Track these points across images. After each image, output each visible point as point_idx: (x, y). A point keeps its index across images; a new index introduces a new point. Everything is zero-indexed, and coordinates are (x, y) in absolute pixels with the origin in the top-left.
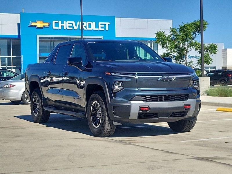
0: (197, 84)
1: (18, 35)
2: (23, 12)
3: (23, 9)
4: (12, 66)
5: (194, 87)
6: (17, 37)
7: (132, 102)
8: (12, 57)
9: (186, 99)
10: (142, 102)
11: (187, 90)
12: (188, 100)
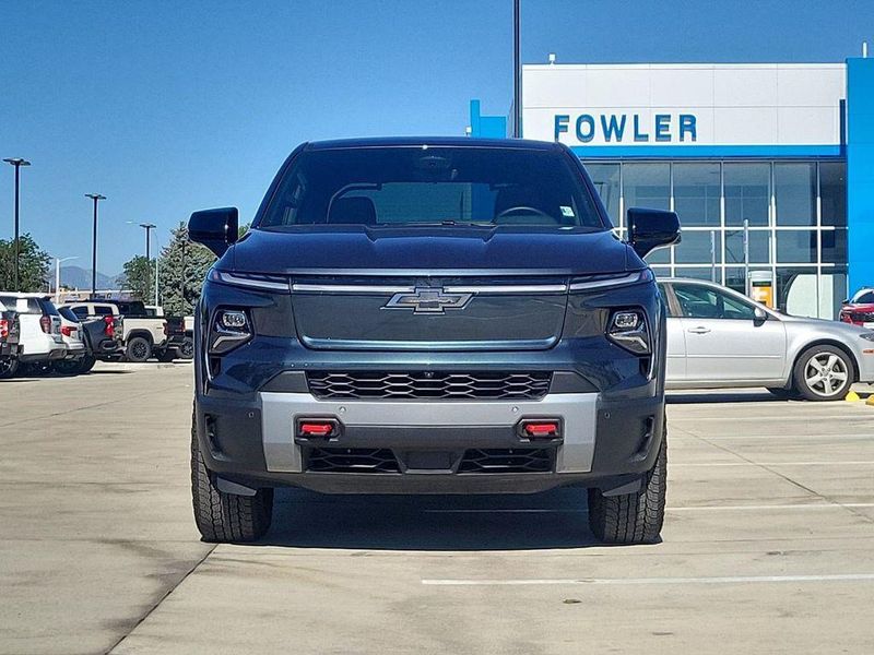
0: (637, 328)
1: (841, 145)
2: (865, 56)
3: (865, 45)
4: (819, 265)
5: (611, 340)
6: (837, 152)
7: (266, 396)
8: (819, 228)
9: (537, 393)
10: (308, 398)
11: (551, 352)
12: (549, 399)
